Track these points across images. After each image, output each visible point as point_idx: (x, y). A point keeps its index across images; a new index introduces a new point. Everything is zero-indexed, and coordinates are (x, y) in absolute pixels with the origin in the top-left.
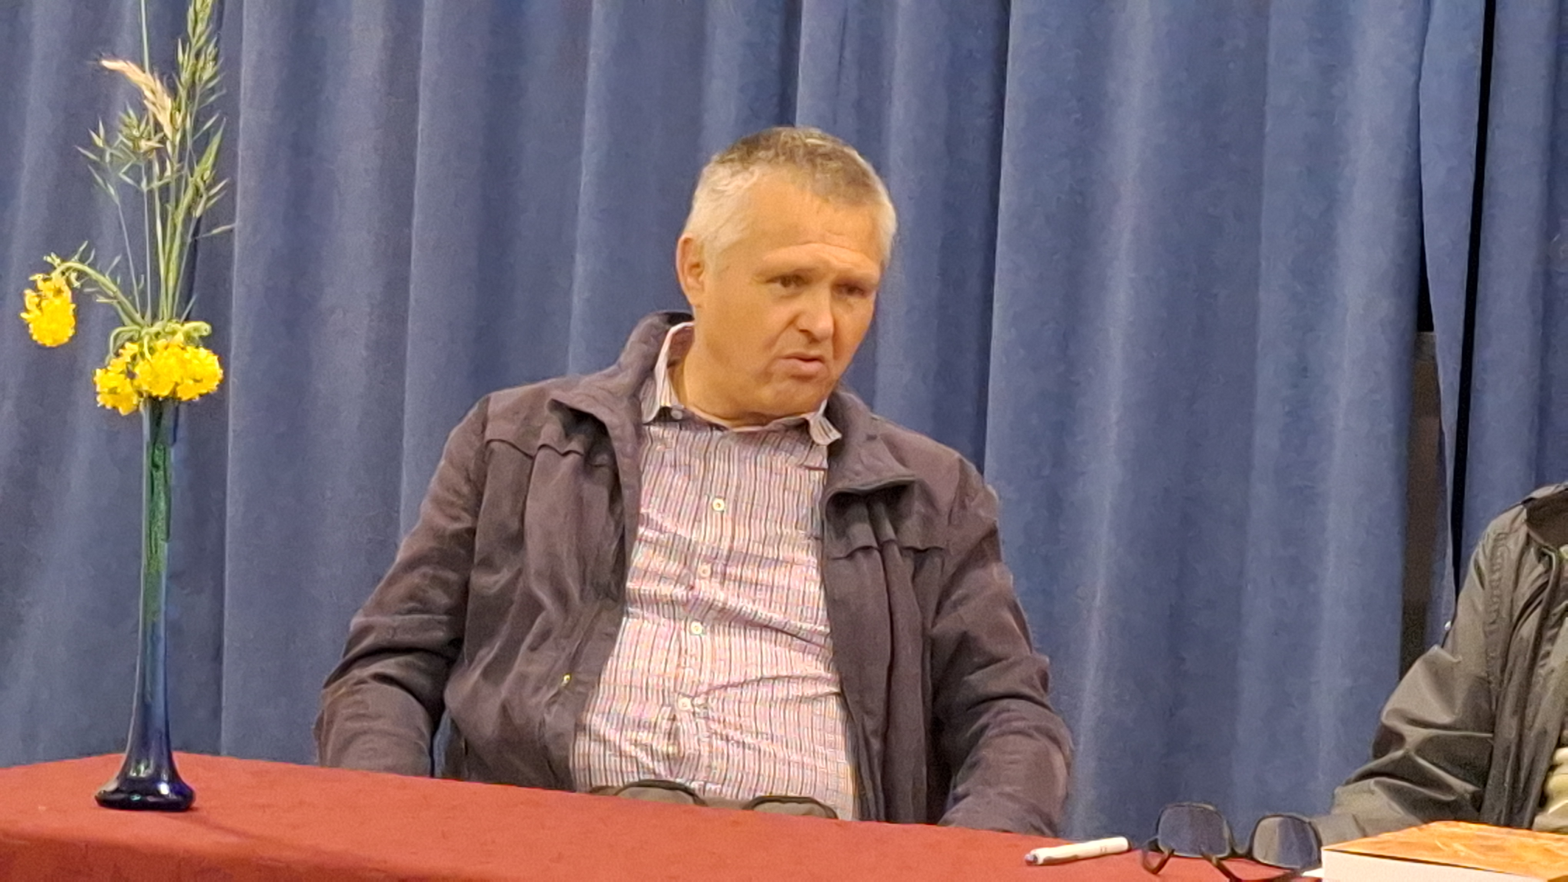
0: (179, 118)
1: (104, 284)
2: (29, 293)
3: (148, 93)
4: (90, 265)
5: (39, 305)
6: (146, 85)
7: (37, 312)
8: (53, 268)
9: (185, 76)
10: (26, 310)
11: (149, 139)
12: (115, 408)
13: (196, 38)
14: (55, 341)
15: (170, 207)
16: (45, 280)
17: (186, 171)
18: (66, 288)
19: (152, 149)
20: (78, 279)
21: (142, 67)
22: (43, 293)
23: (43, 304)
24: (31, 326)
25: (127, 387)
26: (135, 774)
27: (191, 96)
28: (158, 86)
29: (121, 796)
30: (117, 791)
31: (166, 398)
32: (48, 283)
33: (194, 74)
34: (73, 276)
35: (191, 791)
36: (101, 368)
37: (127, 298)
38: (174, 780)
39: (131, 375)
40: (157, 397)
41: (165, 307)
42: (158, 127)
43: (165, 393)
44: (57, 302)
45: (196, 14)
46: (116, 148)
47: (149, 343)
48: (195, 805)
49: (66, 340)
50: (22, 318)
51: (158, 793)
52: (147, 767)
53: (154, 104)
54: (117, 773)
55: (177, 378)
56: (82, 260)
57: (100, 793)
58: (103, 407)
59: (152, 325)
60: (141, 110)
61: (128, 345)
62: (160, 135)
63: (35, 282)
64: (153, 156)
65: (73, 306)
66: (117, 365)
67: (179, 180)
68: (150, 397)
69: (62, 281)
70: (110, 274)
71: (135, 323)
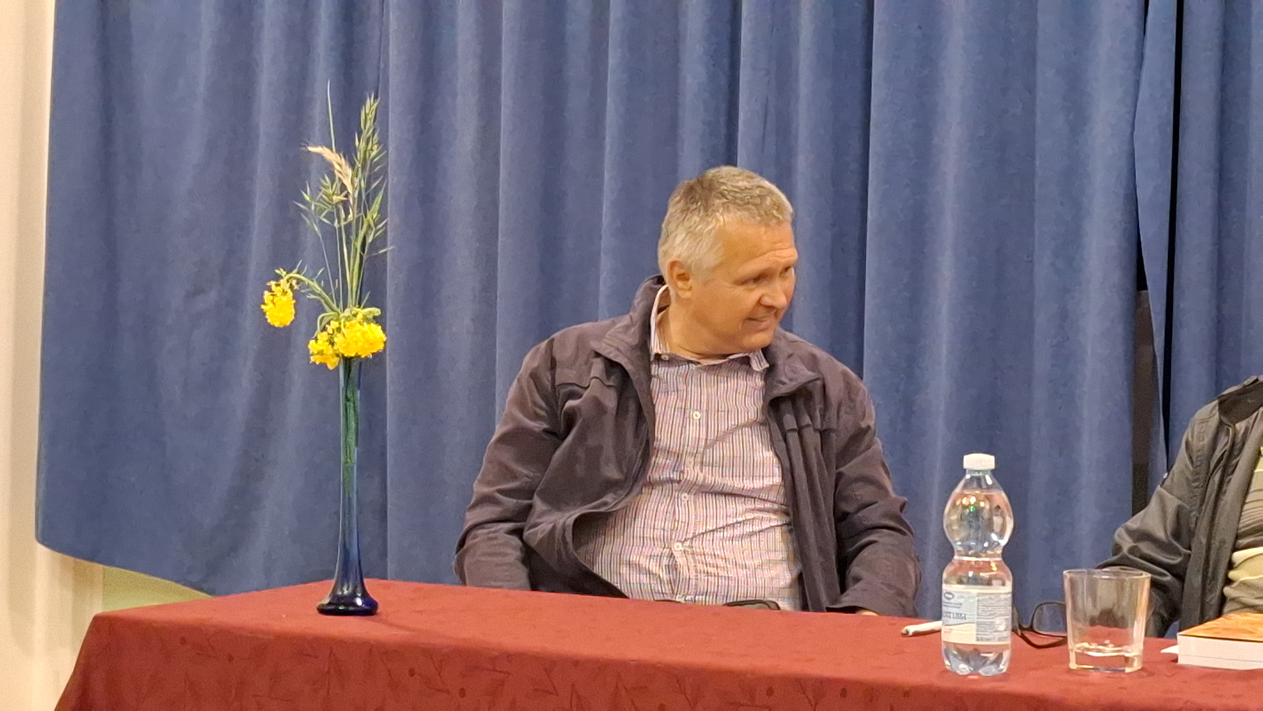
1: (314, 287)
2: (266, 293)
3: (337, 167)
4: (304, 275)
5: (273, 301)
6: (335, 160)
7: (272, 305)
8: (282, 278)
9: (360, 155)
10: (265, 304)
11: (338, 195)
12: (322, 364)
13: (366, 131)
14: (281, 323)
15: (353, 237)
16: (277, 285)
17: (362, 214)
18: (289, 290)
20: (298, 283)
21: (331, 149)
22: (275, 293)
23: (275, 299)
24: (268, 314)
25: (329, 351)
26: (340, 593)
27: (364, 167)
28: (343, 161)
29: (332, 607)
30: (330, 604)
31: (353, 358)
32: (278, 287)
33: (365, 152)
35: (376, 602)
36: (313, 339)
37: (328, 294)
38: (365, 596)
39: (332, 344)
41: (351, 300)
42: (343, 187)
43: (352, 354)
45: (366, 115)
46: (319, 201)
47: (343, 322)
48: (378, 611)
49: (289, 323)
50: (261, 310)
51: (355, 605)
52: (347, 590)
54: (329, 592)
56: (298, 273)
57: (319, 606)
58: (315, 363)
59: (344, 310)
60: (333, 177)
61: (330, 325)
63: (269, 287)
64: (341, 207)
65: (294, 302)
66: (323, 337)
67: (358, 220)
68: (343, 356)
69: (288, 285)
70: (317, 280)
71: (333, 310)
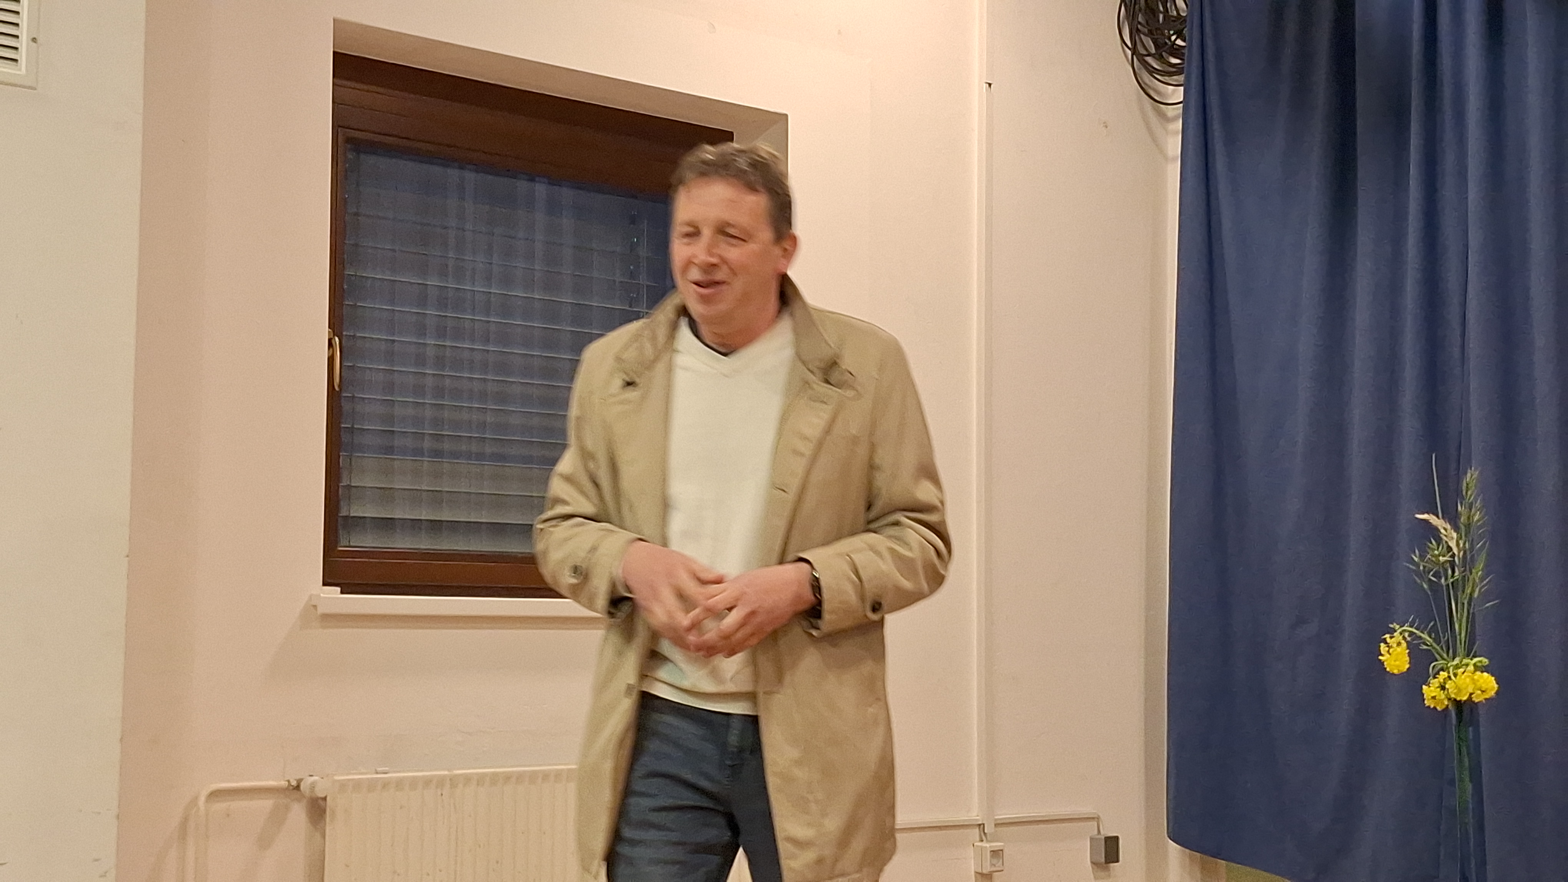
0: (1461, 543)
1: (1425, 639)
2: (1382, 645)
3: (1443, 531)
4: (1417, 629)
5: (1388, 651)
6: (1441, 526)
7: (1388, 655)
8: (1395, 631)
9: (1463, 520)
10: (1382, 655)
11: (1444, 556)
12: (1435, 708)
13: (1468, 498)
14: (1399, 670)
15: (1460, 593)
16: (1391, 638)
17: (1468, 571)
18: (1403, 642)
19: (1446, 561)
20: (1409, 636)
21: (1438, 517)
22: (1390, 645)
23: (1391, 651)
24: (1385, 663)
25: (1442, 695)
27: (1467, 531)
28: (1448, 527)
31: (1465, 701)
32: (1393, 639)
33: (1469, 518)
34: (1406, 634)
36: (1426, 685)
37: (1438, 645)
39: (1443, 688)
40: (1460, 701)
41: (1461, 650)
42: (1450, 549)
43: (1465, 698)
44: (1399, 649)
45: (1467, 484)
46: (1426, 562)
47: (1453, 671)
49: (1405, 670)
50: (1380, 660)
53: (1446, 536)
55: (1471, 691)
56: (1411, 626)
58: (1429, 707)
59: (1454, 659)
60: (1439, 540)
61: (1441, 673)
62: (1451, 554)
63: (1385, 639)
64: (1447, 565)
65: (1408, 651)
66: (1435, 683)
67: (1464, 577)
68: (1455, 700)
69: (1401, 637)
70: (1427, 632)
71: (1444, 659)
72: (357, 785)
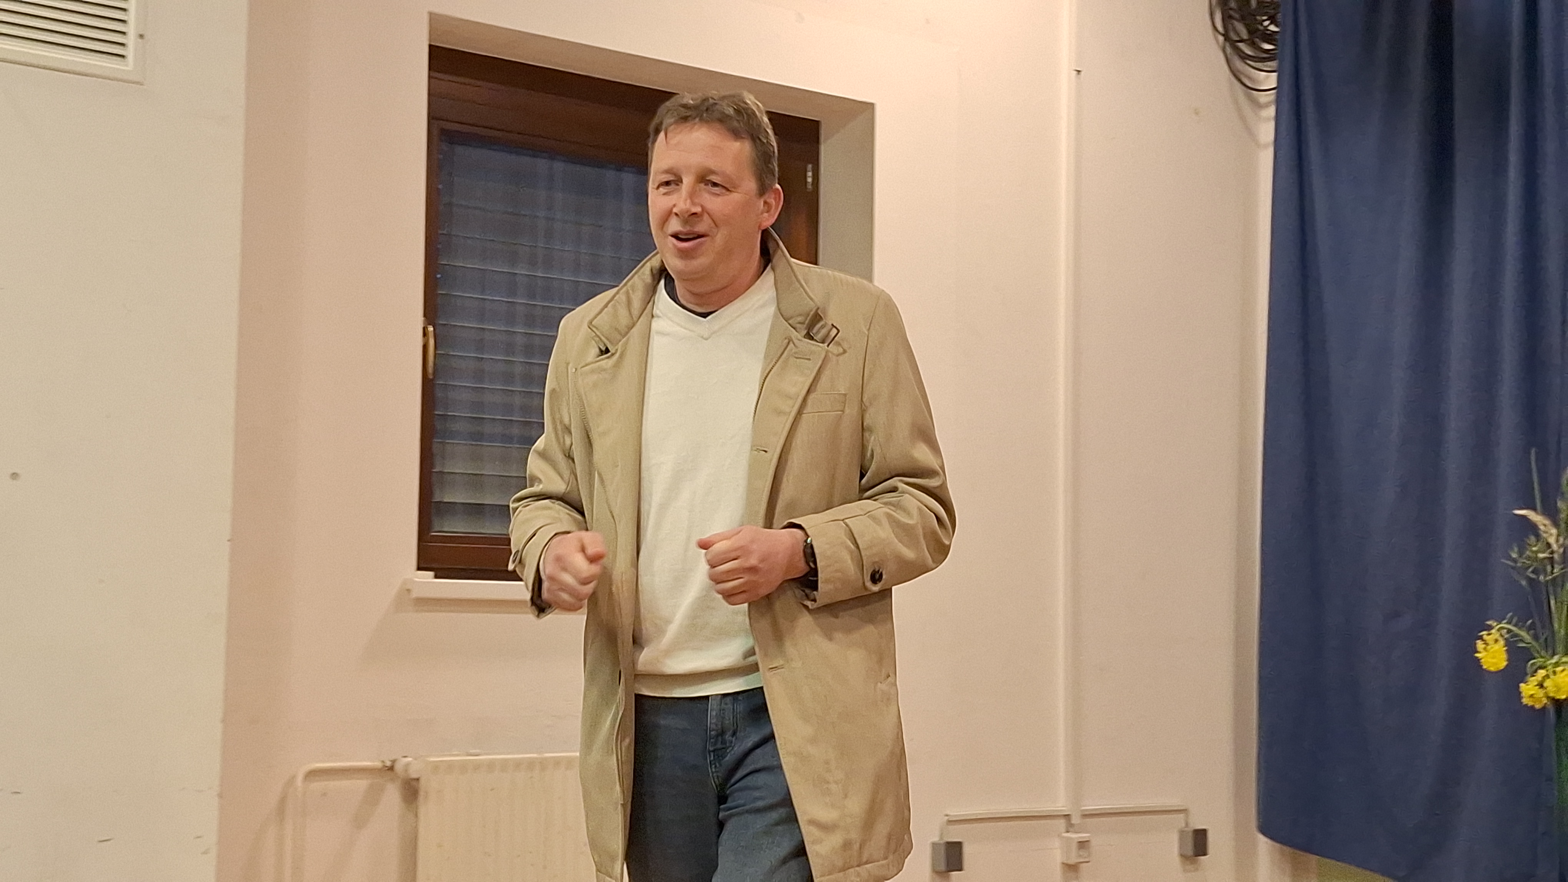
0: (1561, 540)
1: (1523, 636)
4: (1515, 625)
5: (1485, 649)
6: (1541, 522)
7: (1485, 653)
8: (1493, 628)
10: (1478, 652)
11: (1544, 553)
12: (1532, 706)
14: (1495, 668)
16: (1489, 634)
20: (1508, 633)
25: (1540, 693)
28: (1547, 522)
32: (1490, 636)
34: (1504, 632)
36: (1524, 683)
37: (1537, 643)
39: (1541, 685)
40: (1559, 699)
42: (1549, 545)
43: (1564, 697)
44: (1496, 647)
46: (1526, 558)
49: (1502, 668)
53: (1544, 532)
56: (1509, 623)
58: (1526, 705)
62: (1550, 550)
64: (1546, 561)
65: (1506, 649)
66: (1533, 681)
68: (1554, 698)
69: (1498, 635)
70: (1526, 630)
71: (1542, 657)
72: (450, 766)
